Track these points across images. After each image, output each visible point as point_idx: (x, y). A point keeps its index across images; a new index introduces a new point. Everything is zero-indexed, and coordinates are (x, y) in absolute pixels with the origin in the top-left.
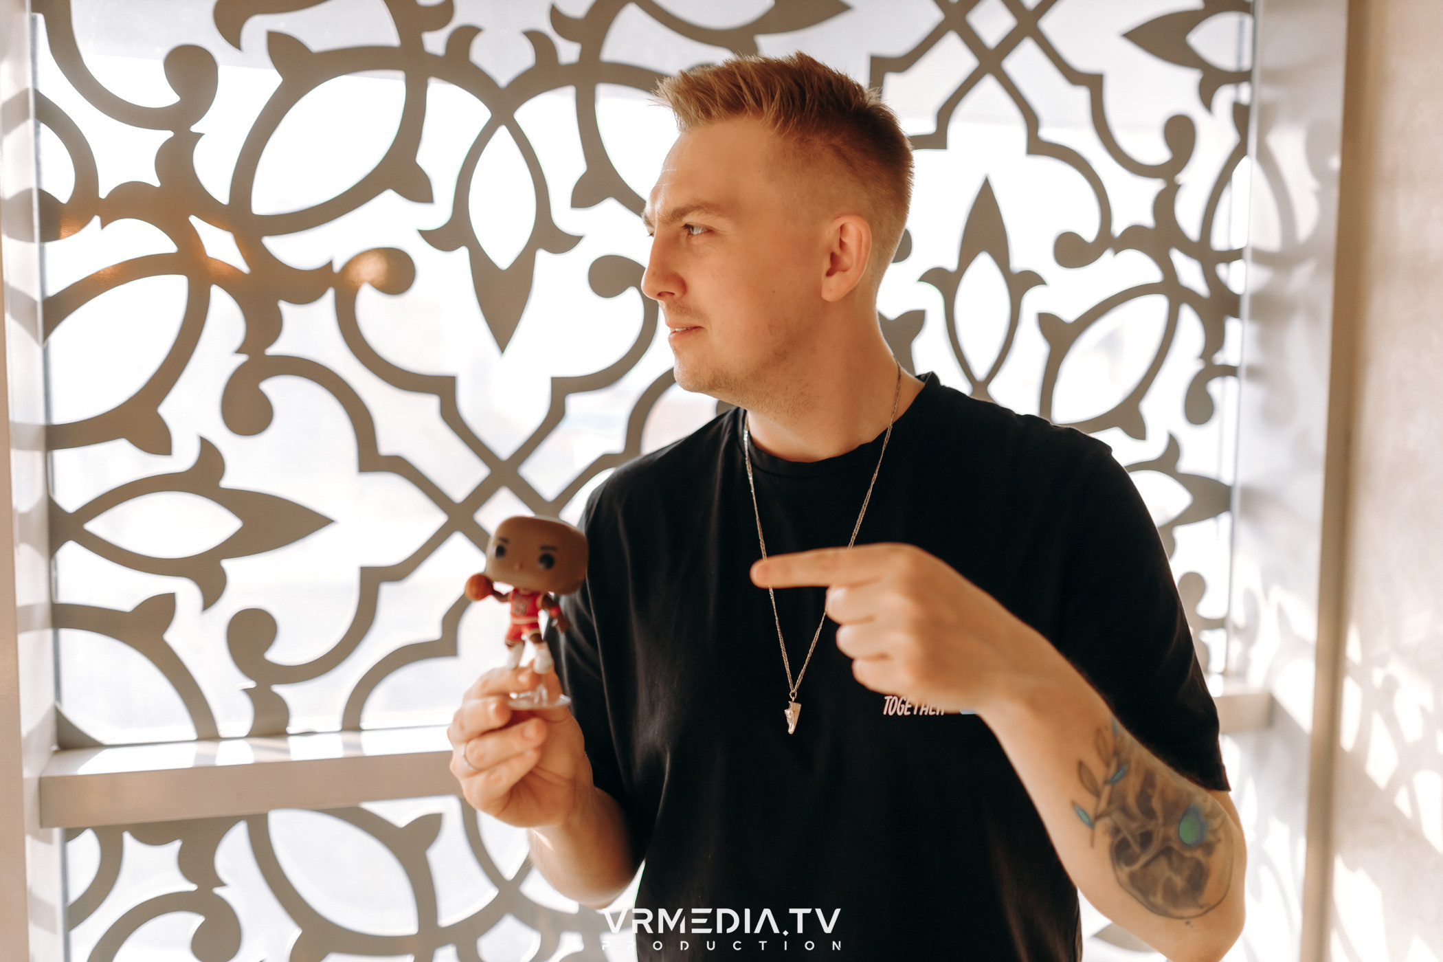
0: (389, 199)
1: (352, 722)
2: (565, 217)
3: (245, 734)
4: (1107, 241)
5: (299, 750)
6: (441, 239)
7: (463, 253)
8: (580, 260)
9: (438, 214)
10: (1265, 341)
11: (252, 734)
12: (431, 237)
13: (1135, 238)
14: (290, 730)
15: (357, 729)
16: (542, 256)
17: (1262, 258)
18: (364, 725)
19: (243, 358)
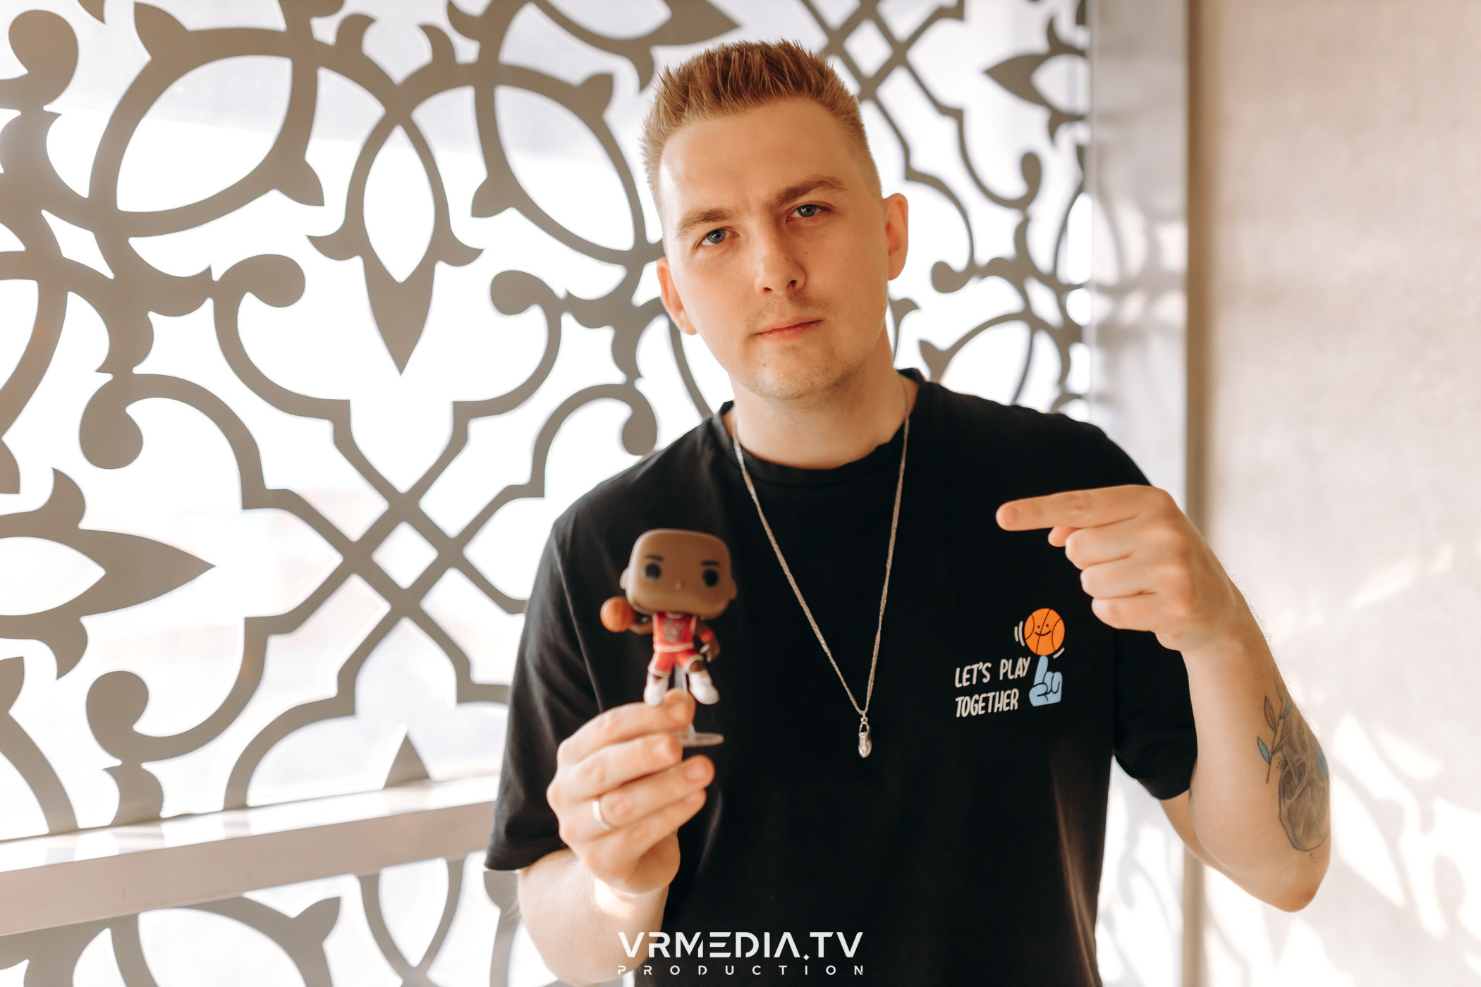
0: (274, 199)
1: (236, 799)
2: (465, 228)
3: (108, 822)
4: (974, 270)
5: (173, 836)
6: (332, 246)
7: (357, 263)
8: (480, 275)
9: (329, 218)
10: (1111, 368)
11: (116, 824)
12: (321, 244)
13: (997, 267)
14: (164, 814)
15: (243, 807)
16: (442, 269)
17: (1102, 289)
18: (250, 802)
19: (107, 377)
